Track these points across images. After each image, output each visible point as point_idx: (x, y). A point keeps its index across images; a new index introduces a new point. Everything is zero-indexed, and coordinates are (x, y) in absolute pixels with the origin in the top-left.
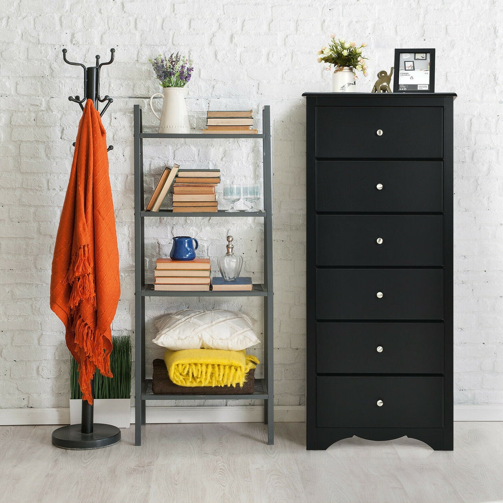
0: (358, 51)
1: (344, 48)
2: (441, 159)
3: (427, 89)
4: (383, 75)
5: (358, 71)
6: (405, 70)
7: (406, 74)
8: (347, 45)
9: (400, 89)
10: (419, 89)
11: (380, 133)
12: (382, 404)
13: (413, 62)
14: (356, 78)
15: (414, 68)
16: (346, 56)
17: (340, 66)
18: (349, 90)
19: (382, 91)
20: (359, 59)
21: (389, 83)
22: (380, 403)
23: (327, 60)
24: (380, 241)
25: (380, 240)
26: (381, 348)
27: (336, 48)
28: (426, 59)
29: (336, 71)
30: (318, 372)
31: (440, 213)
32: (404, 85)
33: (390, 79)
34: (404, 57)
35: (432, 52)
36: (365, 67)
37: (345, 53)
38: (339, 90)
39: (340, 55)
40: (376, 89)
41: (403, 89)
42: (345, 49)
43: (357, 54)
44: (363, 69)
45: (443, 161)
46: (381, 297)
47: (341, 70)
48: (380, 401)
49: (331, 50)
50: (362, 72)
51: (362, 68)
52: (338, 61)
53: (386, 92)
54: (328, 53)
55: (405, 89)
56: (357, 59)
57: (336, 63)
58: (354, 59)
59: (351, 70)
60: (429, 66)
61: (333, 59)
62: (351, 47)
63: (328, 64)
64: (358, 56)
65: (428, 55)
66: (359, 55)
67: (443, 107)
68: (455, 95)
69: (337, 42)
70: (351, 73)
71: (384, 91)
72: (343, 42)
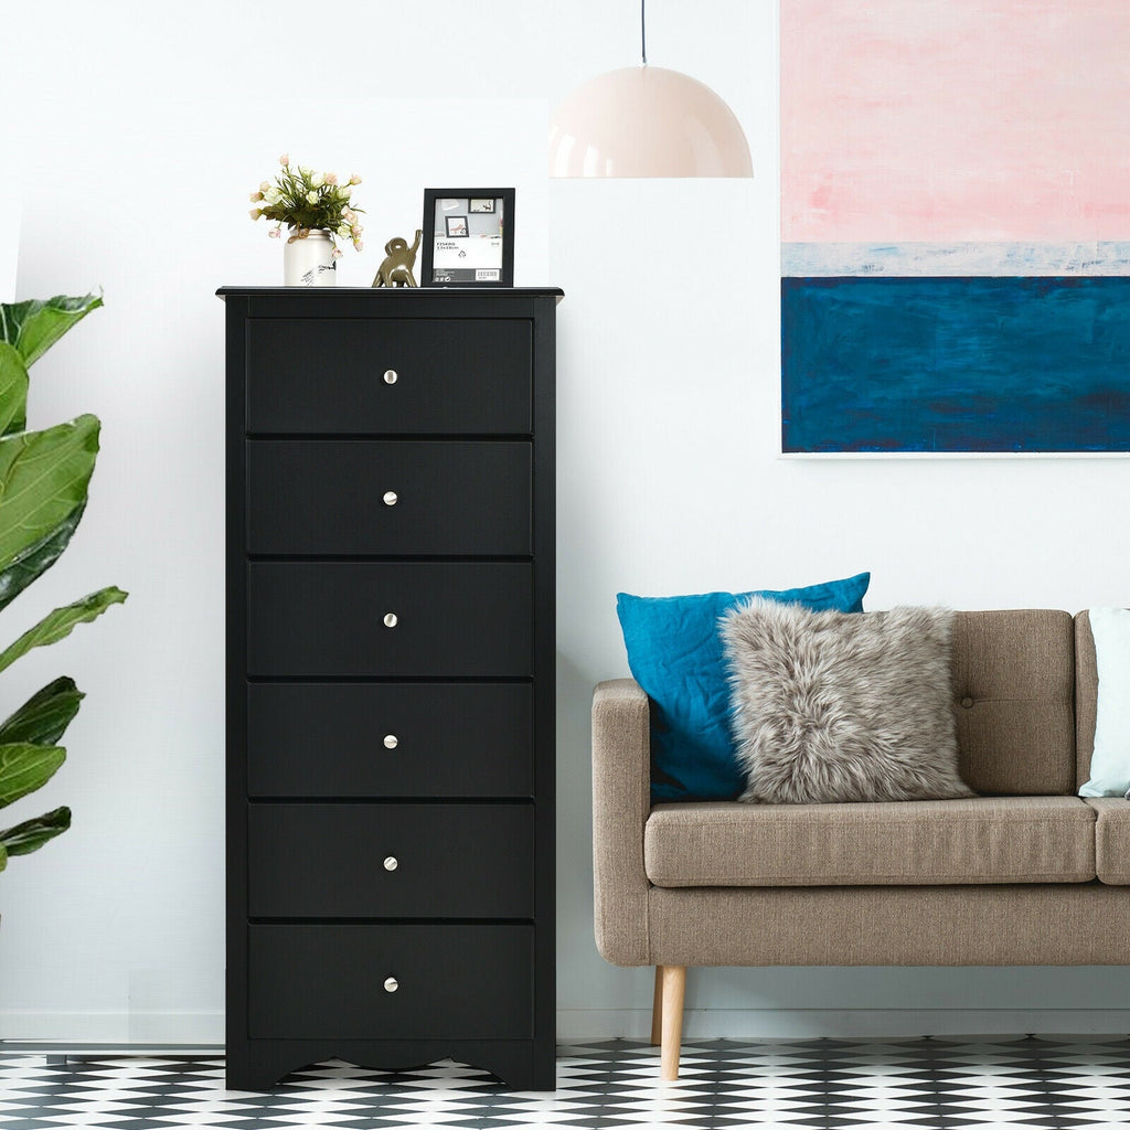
0: (342, 194)
1: (309, 188)
2: (528, 437)
3: (496, 278)
4: (398, 247)
5: (341, 239)
6: (448, 236)
7: (451, 246)
8: (316, 181)
9: (437, 280)
10: (477, 279)
11: (391, 377)
12: (395, 988)
13: (465, 218)
14: (336, 255)
15: (467, 232)
16: (316, 205)
17: (301, 228)
18: (320, 281)
19: (395, 284)
20: (344, 211)
21: (410, 265)
22: (391, 985)
23: (271, 214)
24: (391, 621)
25: (390, 619)
26: (393, 860)
27: (293, 186)
28: (494, 212)
29: (293, 238)
30: (252, 915)
31: (528, 558)
32: (446, 270)
33: (414, 257)
34: (445, 207)
35: (507, 196)
36: (356, 229)
37: (313, 198)
38: (298, 282)
39: (300, 202)
40: (381, 278)
41: (442, 280)
42: (314, 189)
43: (339, 200)
44: (353, 234)
45: (533, 441)
46: (394, 745)
47: (304, 236)
48: (391, 980)
49: (282, 191)
50: (351, 241)
51: (351, 231)
52: (297, 217)
53: (405, 285)
54: (274, 198)
55: (447, 279)
56: (339, 212)
57: (291, 221)
58: (332, 212)
59: (326, 236)
60: (501, 229)
61: (286, 211)
62: (326, 185)
63: (274, 223)
64: (343, 206)
65: (500, 203)
66: (345, 202)
67: (533, 319)
68: (560, 292)
69: (295, 173)
70: (326, 243)
71: (400, 284)
72: (308, 173)
